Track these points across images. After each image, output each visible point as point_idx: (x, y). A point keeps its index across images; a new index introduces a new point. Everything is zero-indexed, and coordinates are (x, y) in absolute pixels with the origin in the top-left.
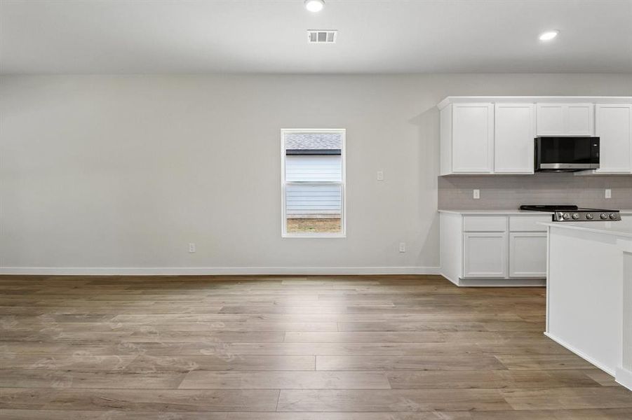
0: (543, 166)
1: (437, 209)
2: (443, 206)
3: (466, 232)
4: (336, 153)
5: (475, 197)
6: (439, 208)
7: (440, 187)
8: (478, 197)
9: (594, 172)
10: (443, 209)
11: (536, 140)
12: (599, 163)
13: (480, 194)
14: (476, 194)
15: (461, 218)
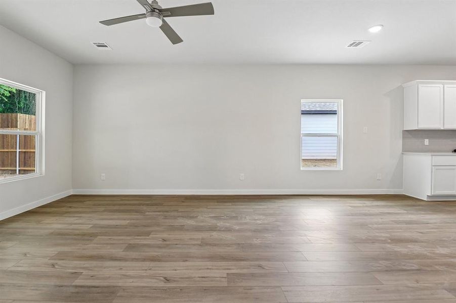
1: (401, 151)
2: (405, 150)
3: (434, 166)
4: (333, 113)
5: (425, 144)
6: (403, 151)
7: (403, 138)
8: (428, 144)
10: (405, 151)
15: (430, 157)
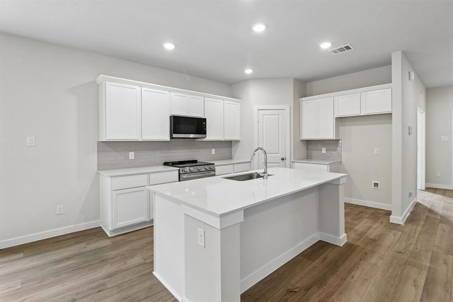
0: (174, 136)
1: (96, 170)
2: (101, 167)
3: (114, 190)
5: (130, 158)
6: (98, 170)
7: (98, 152)
8: (133, 158)
9: (204, 140)
10: (101, 170)
11: (170, 117)
12: (205, 134)
13: (135, 155)
14: (132, 155)
15: (109, 179)
